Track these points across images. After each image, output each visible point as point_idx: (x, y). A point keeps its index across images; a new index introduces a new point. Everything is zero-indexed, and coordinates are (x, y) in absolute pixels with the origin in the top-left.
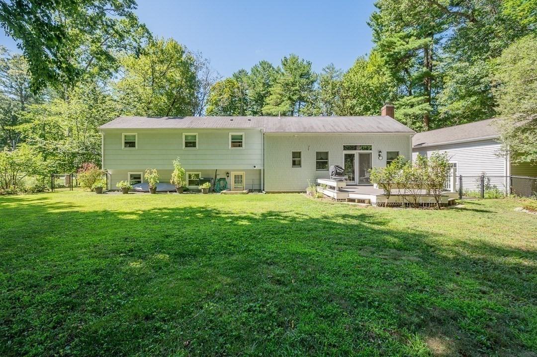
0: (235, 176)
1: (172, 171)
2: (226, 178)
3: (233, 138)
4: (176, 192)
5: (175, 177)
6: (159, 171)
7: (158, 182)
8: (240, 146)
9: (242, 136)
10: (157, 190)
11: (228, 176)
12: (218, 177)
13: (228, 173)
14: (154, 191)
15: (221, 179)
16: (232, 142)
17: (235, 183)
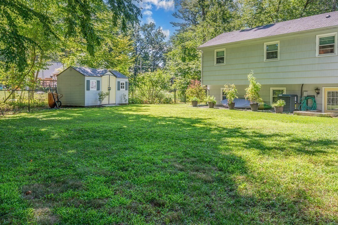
0: (329, 93)
1: (248, 86)
2: (315, 95)
3: (322, 41)
4: (250, 109)
5: (249, 92)
6: (237, 86)
7: (237, 97)
8: (332, 51)
9: (334, 37)
10: (236, 106)
11: (318, 93)
12: (305, 94)
13: (317, 89)
14: (232, 106)
15: (309, 96)
16: (320, 47)
17: (329, 102)
